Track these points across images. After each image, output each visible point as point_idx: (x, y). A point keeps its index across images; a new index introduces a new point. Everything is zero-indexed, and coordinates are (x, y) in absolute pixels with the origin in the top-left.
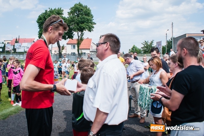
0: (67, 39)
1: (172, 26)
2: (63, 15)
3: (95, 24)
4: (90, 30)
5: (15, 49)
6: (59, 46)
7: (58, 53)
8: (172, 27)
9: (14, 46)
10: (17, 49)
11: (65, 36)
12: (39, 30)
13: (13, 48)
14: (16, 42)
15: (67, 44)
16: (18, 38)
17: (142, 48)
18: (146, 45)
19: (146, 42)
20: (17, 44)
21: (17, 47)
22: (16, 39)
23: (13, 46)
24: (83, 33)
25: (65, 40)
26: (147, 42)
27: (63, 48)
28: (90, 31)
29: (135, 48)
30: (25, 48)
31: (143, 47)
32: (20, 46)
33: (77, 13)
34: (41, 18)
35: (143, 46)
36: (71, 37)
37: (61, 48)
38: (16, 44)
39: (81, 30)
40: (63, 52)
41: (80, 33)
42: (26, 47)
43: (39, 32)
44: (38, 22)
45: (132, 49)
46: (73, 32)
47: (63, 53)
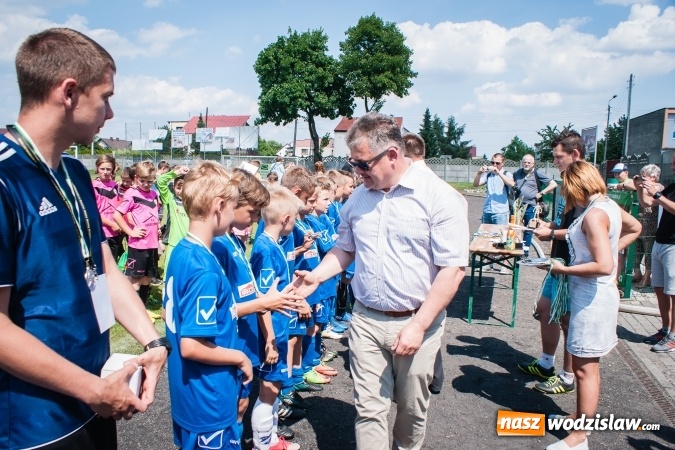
0: (337, 116)
1: (631, 84)
2: (326, 53)
3: (415, 75)
4: (400, 92)
5: (196, 145)
6: (315, 137)
7: (312, 154)
8: (630, 87)
9: (194, 136)
10: (202, 145)
11: (332, 110)
12: (260, 90)
13: (190, 142)
14: (201, 125)
15: (336, 131)
16: (204, 115)
17: (536, 145)
18: (548, 138)
19: (549, 128)
20: (202, 129)
21: (203, 138)
22: (201, 118)
23: (191, 136)
24: (381, 100)
25: (332, 118)
26: (552, 129)
27: (326, 141)
28: (400, 95)
29: (518, 146)
30: (225, 141)
31: (542, 143)
32: (210, 136)
33: (364, 46)
34: (266, 58)
35: (540, 139)
36: (346, 111)
37: (320, 141)
38: (199, 132)
39: (377, 92)
40: (326, 152)
41: (371, 102)
42: (226, 138)
43: (260, 98)
44: (258, 71)
45: (511, 147)
46: (353, 100)
47: (324, 155)
